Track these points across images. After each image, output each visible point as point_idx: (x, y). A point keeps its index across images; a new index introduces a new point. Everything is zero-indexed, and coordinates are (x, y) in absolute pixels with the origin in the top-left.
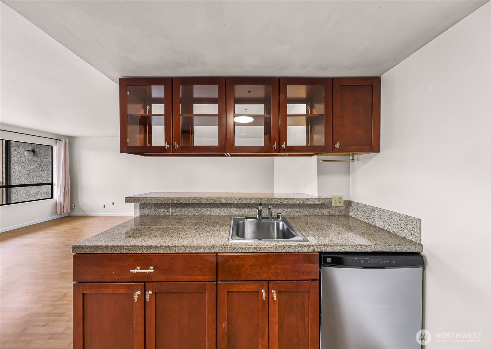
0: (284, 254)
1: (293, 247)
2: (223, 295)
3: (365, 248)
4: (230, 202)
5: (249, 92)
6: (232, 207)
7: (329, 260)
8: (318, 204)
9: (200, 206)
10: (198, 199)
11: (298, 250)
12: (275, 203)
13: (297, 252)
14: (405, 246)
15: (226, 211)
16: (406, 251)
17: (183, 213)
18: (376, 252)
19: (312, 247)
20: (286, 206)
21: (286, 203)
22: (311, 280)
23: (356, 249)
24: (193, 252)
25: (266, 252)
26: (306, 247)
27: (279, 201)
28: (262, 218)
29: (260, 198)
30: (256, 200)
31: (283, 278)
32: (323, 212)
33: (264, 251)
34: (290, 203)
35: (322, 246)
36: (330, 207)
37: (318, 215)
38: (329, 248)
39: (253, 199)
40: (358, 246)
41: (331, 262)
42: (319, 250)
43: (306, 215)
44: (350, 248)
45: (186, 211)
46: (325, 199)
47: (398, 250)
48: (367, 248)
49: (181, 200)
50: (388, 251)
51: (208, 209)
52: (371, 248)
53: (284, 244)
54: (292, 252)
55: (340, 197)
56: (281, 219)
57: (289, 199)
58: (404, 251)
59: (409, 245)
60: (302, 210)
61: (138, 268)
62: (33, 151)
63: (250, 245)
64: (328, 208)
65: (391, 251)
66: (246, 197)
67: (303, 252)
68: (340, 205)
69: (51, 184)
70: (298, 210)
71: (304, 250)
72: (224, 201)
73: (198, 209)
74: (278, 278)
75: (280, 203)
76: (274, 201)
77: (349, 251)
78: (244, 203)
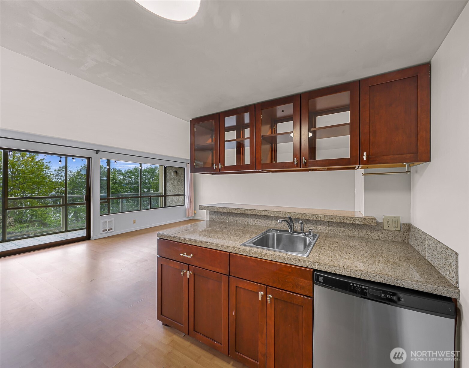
0: (280, 264)
1: (288, 259)
2: (233, 289)
3: (368, 276)
4: (269, 215)
5: (283, 111)
6: (273, 220)
7: (321, 279)
8: (358, 224)
9: (248, 217)
10: (244, 210)
11: (293, 262)
12: (310, 218)
13: (292, 265)
14: (428, 285)
15: (268, 223)
16: (430, 291)
17: (236, 221)
18: (382, 283)
19: (306, 263)
20: (325, 224)
21: (322, 220)
22: (305, 296)
23: (356, 275)
24: (215, 248)
25: (265, 259)
26: (300, 261)
27: (314, 217)
28: (294, 233)
29: (295, 213)
30: (291, 214)
31: (279, 286)
32: (370, 235)
33: (263, 258)
34: (325, 220)
35: (317, 264)
36: (380, 230)
37: (363, 237)
38: (325, 267)
39: (288, 213)
40: (358, 272)
41: (323, 282)
42: (314, 267)
43: (349, 236)
44: (348, 271)
45: (238, 219)
46: (369, 219)
47: (417, 287)
48: (370, 276)
49: (232, 210)
50: (400, 286)
51: (254, 219)
52: (375, 277)
53: (281, 255)
54: (287, 264)
55: (395, 218)
56: (312, 236)
57: (325, 216)
58: (427, 291)
59: (434, 284)
60: (343, 229)
61: (185, 254)
62: (176, 172)
63: (253, 250)
64: (378, 230)
65: (405, 287)
66: (282, 211)
67: (297, 266)
68: (395, 228)
69: (184, 195)
70: (339, 229)
71: (299, 264)
72: (263, 213)
73: (247, 219)
74: (275, 286)
75: (315, 219)
76: (308, 217)
77: (348, 275)
78: (280, 216)
